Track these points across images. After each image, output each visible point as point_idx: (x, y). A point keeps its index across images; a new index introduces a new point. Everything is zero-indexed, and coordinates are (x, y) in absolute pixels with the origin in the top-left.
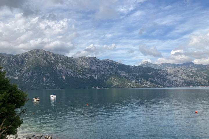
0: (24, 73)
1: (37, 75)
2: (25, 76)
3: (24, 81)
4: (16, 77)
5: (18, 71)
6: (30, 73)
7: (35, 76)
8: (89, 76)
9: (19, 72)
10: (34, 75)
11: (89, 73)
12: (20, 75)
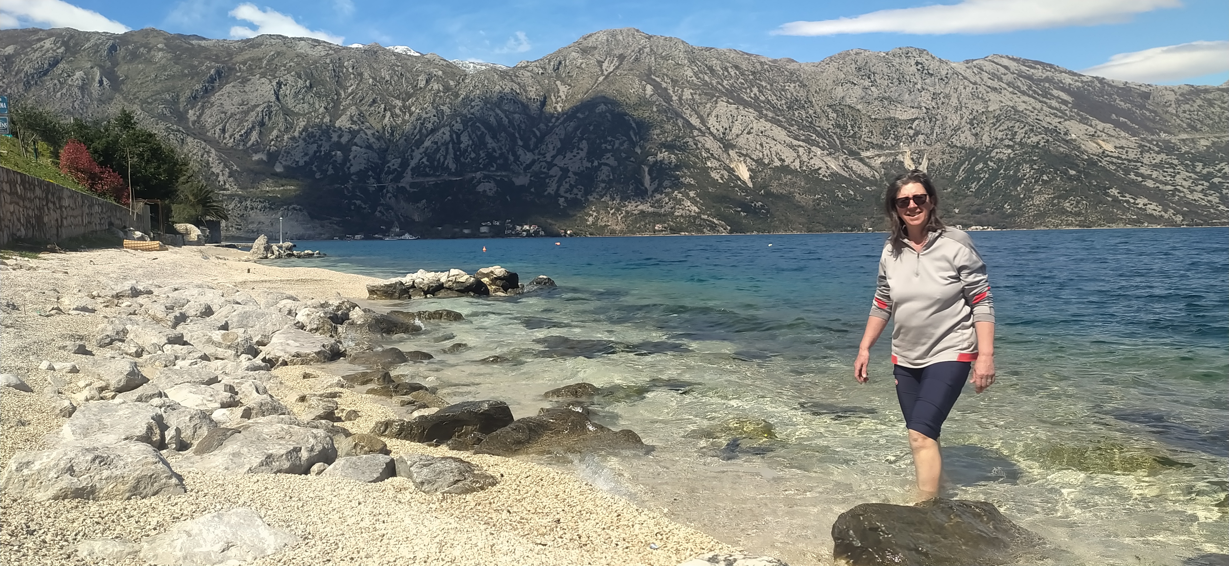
0: (554, 157)
1: (612, 162)
2: (561, 169)
3: (557, 195)
4: (519, 174)
5: (526, 147)
6: (583, 154)
7: (605, 169)
8: (882, 159)
9: (532, 151)
10: (600, 165)
11: (881, 147)
12: (536, 168)
